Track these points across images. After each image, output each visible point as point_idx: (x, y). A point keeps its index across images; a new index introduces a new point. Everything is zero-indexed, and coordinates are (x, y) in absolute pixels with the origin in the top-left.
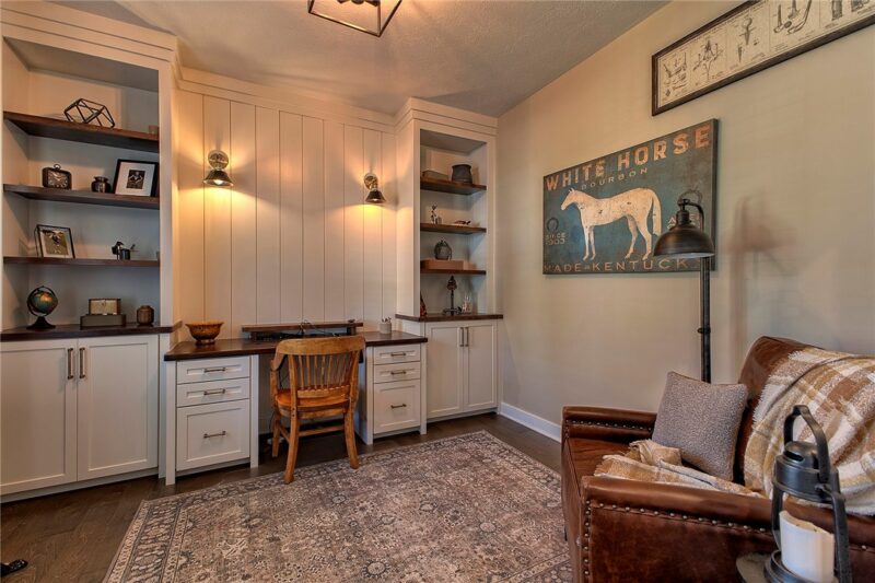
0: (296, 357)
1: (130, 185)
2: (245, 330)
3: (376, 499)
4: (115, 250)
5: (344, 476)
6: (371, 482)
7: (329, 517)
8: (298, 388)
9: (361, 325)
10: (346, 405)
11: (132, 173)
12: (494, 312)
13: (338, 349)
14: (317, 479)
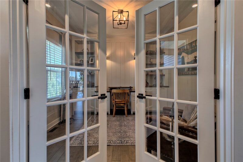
0: (115, 93)
1: (91, 61)
2: (109, 87)
3: (128, 122)
4: (89, 73)
5: (124, 118)
6: (128, 120)
7: (118, 123)
8: (115, 99)
9: (132, 87)
10: (124, 104)
11: (91, 59)
12: (167, 85)
13: (122, 92)
14: (118, 117)
